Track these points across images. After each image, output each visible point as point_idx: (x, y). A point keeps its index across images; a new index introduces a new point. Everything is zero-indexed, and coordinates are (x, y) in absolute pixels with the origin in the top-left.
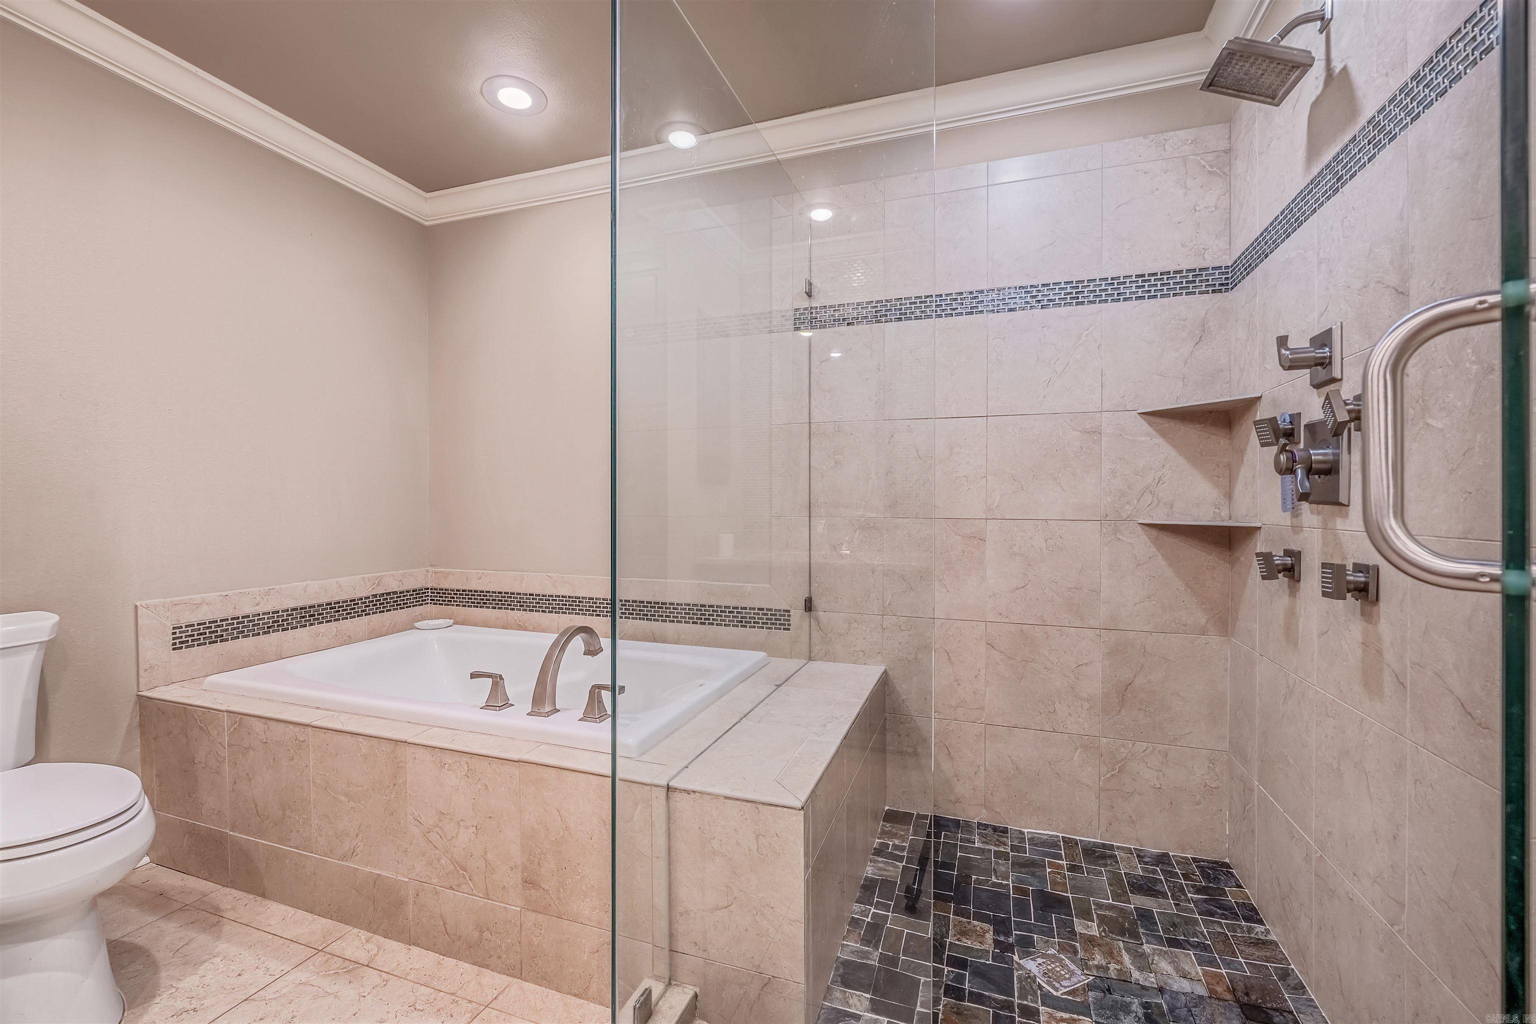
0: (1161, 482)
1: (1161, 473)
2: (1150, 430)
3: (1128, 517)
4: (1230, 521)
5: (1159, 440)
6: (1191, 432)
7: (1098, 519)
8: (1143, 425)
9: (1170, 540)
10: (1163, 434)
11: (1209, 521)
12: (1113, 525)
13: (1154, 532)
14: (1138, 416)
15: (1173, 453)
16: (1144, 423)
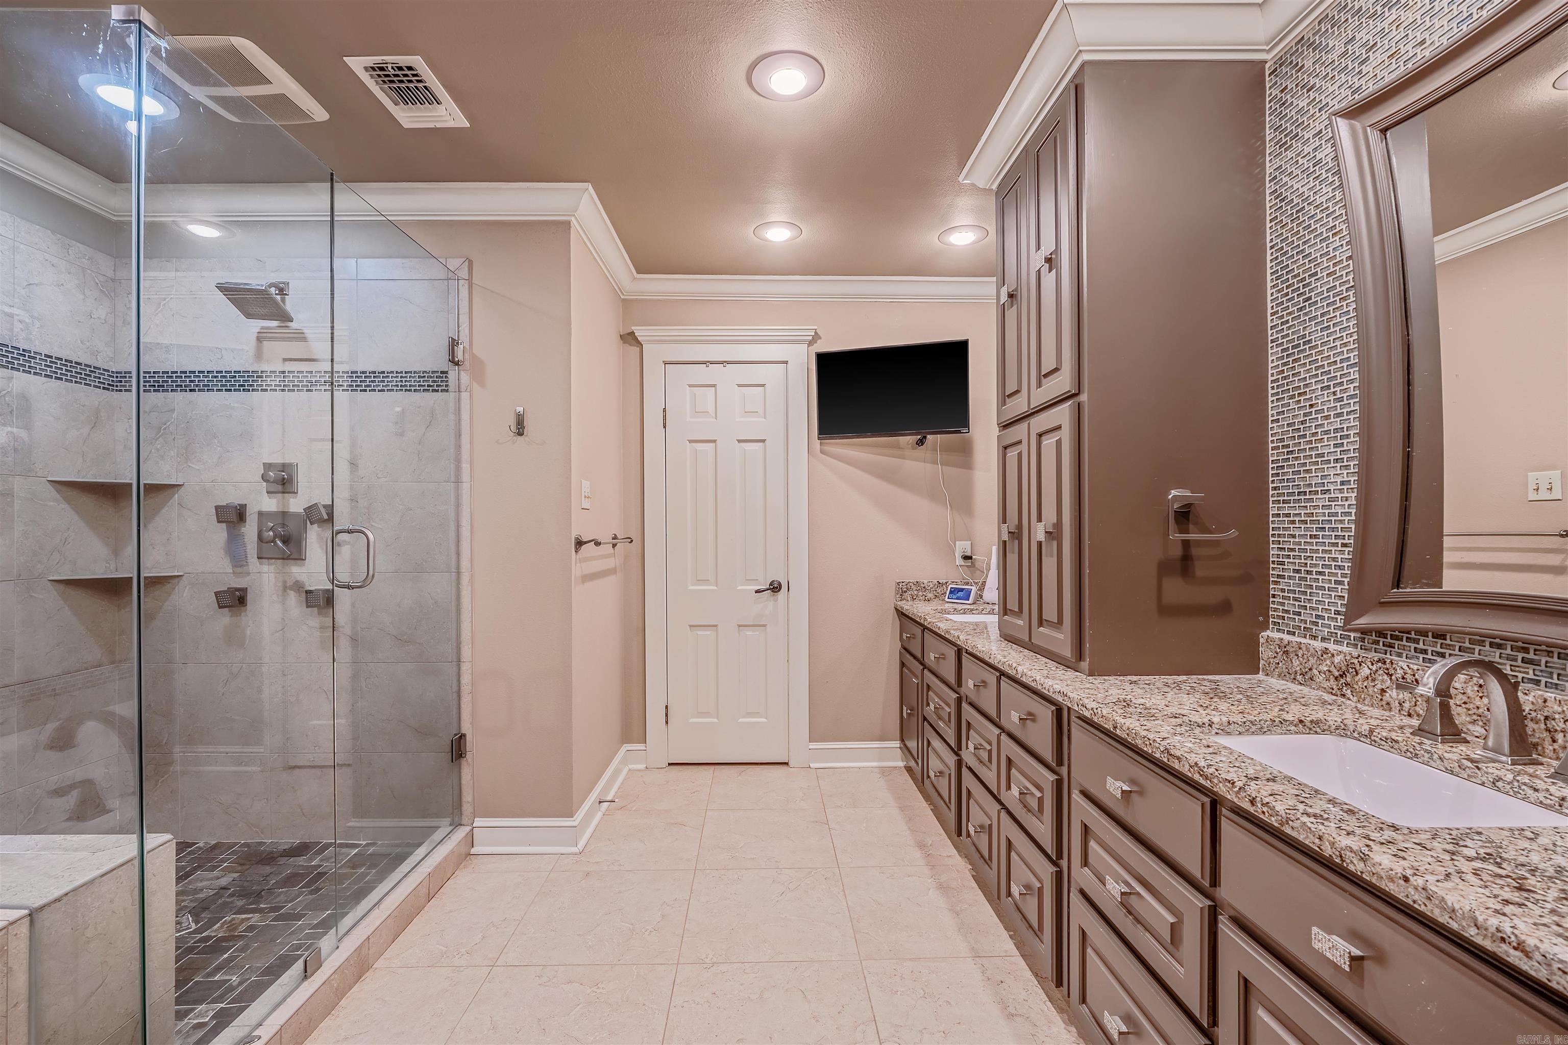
0: (67, 542)
1: (66, 535)
2: (58, 496)
3: (39, 575)
4: (117, 573)
5: (65, 506)
6: (87, 501)
7: (12, 579)
8: (52, 492)
9: (73, 592)
10: (68, 500)
11: (102, 574)
12: (26, 584)
13: (61, 587)
14: (47, 482)
15: (76, 517)
16: (53, 490)
